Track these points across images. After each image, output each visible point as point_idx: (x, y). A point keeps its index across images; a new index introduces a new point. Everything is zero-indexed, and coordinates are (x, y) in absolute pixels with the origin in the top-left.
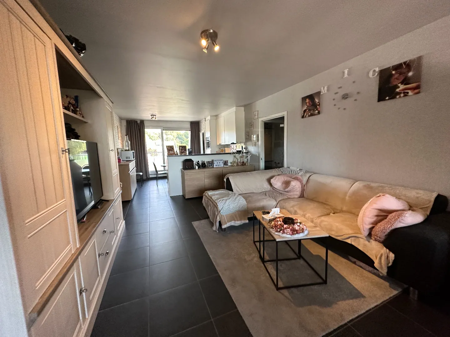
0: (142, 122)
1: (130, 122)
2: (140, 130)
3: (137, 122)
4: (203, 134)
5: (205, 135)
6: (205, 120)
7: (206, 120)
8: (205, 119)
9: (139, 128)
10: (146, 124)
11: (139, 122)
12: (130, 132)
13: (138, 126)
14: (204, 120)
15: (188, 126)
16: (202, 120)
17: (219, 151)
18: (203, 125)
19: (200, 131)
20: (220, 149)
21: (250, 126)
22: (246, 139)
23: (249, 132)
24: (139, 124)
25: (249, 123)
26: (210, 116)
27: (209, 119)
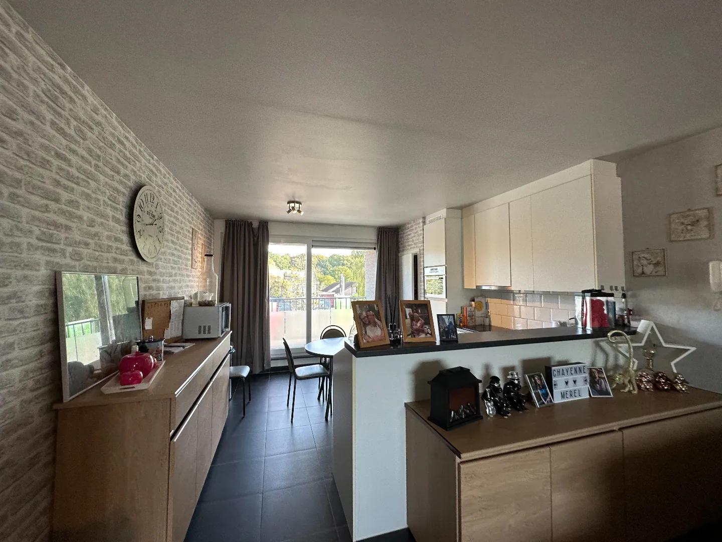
0: (264, 225)
1: (234, 225)
2: (256, 245)
3: (251, 224)
4: (415, 258)
5: (420, 260)
6: (424, 223)
7: (427, 222)
8: (424, 218)
9: (256, 239)
10: (273, 230)
11: (255, 225)
12: (231, 250)
13: (254, 236)
14: (421, 220)
15: (372, 237)
16: (408, 223)
17: (471, 305)
18: (413, 235)
19: (403, 251)
20: (474, 301)
21: (673, 226)
22: (634, 276)
23: (664, 249)
24: (256, 231)
25: (670, 215)
26: (445, 210)
27: (440, 218)
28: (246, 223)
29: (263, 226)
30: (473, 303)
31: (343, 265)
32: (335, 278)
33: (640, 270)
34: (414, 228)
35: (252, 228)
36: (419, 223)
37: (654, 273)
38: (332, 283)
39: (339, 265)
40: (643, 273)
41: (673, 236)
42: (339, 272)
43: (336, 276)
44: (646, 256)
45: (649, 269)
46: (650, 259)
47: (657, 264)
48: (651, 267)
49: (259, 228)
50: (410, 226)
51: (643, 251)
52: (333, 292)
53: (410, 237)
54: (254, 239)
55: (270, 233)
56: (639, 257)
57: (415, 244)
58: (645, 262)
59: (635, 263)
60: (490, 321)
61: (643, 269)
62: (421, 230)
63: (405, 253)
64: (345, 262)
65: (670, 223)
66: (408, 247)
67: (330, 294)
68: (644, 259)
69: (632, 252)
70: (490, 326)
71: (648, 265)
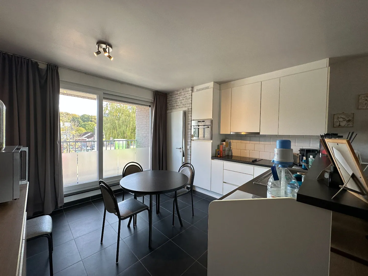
0: (53, 68)
2: (43, 88)
3: (36, 64)
4: (185, 113)
5: (188, 115)
6: (192, 91)
7: (196, 90)
8: (192, 88)
9: (43, 81)
10: (63, 76)
11: (42, 66)
13: (41, 78)
14: (190, 89)
15: (149, 97)
16: (177, 91)
17: (223, 144)
18: (181, 99)
19: (171, 109)
20: (224, 141)
21: (360, 101)
22: (334, 127)
23: (353, 113)
24: (44, 73)
25: (359, 96)
26: (213, 83)
27: (208, 88)
28: (30, 62)
29: (52, 70)
30: (224, 143)
31: (91, 121)
32: (86, 129)
33: (338, 124)
34: (183, 94)
35: (38, 69)
36: (188, 91)
37: (346, 126)
38: (84, 132)
39: (88, 121)
40: (340, 125)
41: (360, 106)
42: (89, 126)
43: (87, 128)
44: (342, 116)
45: (343, 124)
46: (345, 118)
47: (349, 121)
48: (345, 122)
49: (47, 70)
50: (179, 92)
51: (340, 114)
52: (85, 137)
53: (178, 100)
54: (40, 82)
55: (61, 78)
56: (338, 117)
57: (183, 105)
58: (341, 120)
59: (335, 120)
60: (232, 153)
61: (340, 123)
62: (189, 96)
63: (174, 110)
64: (93, 120)
65: (359, 100)
66: (176, 107)
67: (83, 139)
68: (341, 118)
69: (334, 114)
70: (232, 156)
71: (343, 121)
